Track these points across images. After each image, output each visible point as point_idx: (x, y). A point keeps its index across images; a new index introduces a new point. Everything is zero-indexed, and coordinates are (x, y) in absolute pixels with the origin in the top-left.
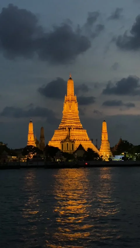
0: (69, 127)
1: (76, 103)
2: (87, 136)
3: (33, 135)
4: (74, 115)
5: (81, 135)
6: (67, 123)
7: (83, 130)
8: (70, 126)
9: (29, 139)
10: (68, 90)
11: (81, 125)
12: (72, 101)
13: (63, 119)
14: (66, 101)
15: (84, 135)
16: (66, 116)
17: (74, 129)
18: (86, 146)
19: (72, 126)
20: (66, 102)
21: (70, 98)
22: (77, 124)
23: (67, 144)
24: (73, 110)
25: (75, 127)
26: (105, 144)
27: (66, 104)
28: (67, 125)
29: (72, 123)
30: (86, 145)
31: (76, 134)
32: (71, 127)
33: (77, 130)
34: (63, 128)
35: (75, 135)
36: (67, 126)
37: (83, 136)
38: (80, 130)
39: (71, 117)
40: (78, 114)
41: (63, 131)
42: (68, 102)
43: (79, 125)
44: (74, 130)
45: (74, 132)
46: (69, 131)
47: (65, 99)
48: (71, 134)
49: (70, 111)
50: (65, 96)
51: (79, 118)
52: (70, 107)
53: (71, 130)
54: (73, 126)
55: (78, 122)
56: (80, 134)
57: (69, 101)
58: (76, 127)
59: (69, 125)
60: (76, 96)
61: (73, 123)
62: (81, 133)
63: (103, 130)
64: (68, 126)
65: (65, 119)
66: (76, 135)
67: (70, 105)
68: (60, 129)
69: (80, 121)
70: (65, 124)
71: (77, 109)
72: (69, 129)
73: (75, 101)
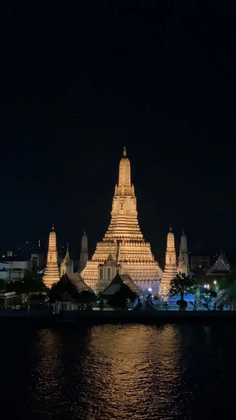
0: (119, 239)
1: (134, 199)
2: (150, 253)
3: (55, 253)
4: (129, 218)
5: (137, 253)
6: (115, 232)
7: (142, 245)
8: (120, 237)
9: (49, 260)
10: (120, 176)
11: (141, 236)
12: (126, 195)
13: (112, 224)
14: (117, 195)
15: (143, 253)
16: (116, 220)
17: (125, 242)
18: (146, 271)
19: (123, 237)
20: (117, 197)
21: (123, 191)
22: (133, 235)
23: (109, 269)
24: (127, 211)
25: (128, 239)
26: (169, 271)
27: (116, 201)
28: (116, 235)
29: (124, 233)
30: (145, 270)
31: (128, 251)
32: (122, 239)
33: (131, 244)
34: (109, 241)
35: (127, 252)
36: (115, 237)
37: (141, 254)
38: (137, 244)
39: (123, 222)
40: (136, 217)
41: (108, 246)
42: (119, 197)
43: (137, 235)
44: (126, 244)
45: (126, 247)
46: (118, 245)
47: (116, 192)
48: (121, 251)
49: (122, 212)
50: (116, 187)
51: (137, 223)
52: (122, 205)
53: (120, 244)
54: (126, 237)
55: (135, 229)
56: (136, 251)
57: (120, 195)
58: (131, 239)
59: (119, 235)
60: (133, 187)
61: (125, 232)
62: (139, 248)
63: (168, 246)
64: (118, 237)
65: (114, 226)
66: (129, 252)
67: (121, 202)
68: (106, 241)
69: (139, 229)
70: (113, 233)
71: (136, 209)
72: (118, 242)
73: (131, 195)
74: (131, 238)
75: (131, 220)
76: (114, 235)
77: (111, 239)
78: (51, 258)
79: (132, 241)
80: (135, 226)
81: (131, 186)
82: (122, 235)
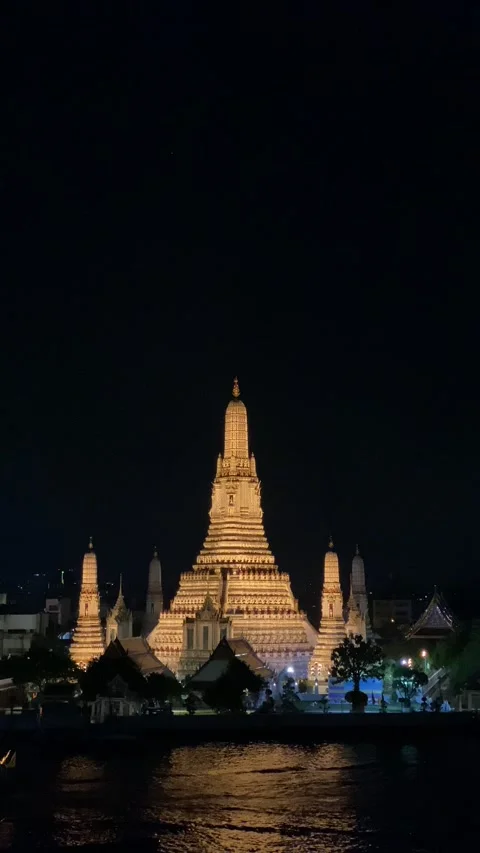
0: (225, 566)
1: (255, 485)
2: (290, 594)
3: (95, 595)
4: (245, 524)
5: (264, 593)
6: (218, 551)
7: (273, 577)
8: (228, 562)
9: (82, 611)
10: (226, 438)
11: (272, 559)
12: (238, 475)
13: (212, 536)
14: (221, 476)
15: (274, 593)
16: (219, 527)
17: (238, 573)
18: (281, 632)
19: (234, 562)
20: (221, 480)
21: (232, 468)
22: (255, 557)
23: (206, 629)
24: (241, 508)
25: (244, 566)
26: (330, 631)
27: (220, 488)
28: (220, 558)
29: (236, 554)
30: (280, 628)
31: (244, 590)
32: (232, 566)
33: (251, 576)
34: (207, 569)
35: (242, 593)
36: (218, 562)
37: (271, 595)
38: (262, 577)
39: (234, 531)
40: (261, 521)
41: (204, 580)
42: (225, 479)
43: (262, 558)
44: (241, 576)
45: (241, 583)
46: (225, 579)
47: (218, 470)
48: (230, 590)
49: (231, 511)
50: (219, 460)
51: (263, 533)
52: (231, 497)
53: (228, 577)
54: (240, 562)
55: (259, 546)
56: (260, 590)
57: (228, 476)
58: (250, 566)
59: (225, 558)
60: (253, 460)
61: (237, 551)
62: (266, 585)
63: (326, 580)
64: (223, 562)
65: (216, 539)
66: (248, 593)
67: (230, 491)
68: (200, 571)
69: (266, 546)
70: (213, 554)
71: (259, 503)
72: (225, 572)
73: (250, 476)
74: (251, 563)
75: (250, 527)
76: (215, 558)
77: (210, 567)
78: (87, 606)
79: (254, 571)
80: (258, 539)
81: (250, 457)
82: (231, 558)
